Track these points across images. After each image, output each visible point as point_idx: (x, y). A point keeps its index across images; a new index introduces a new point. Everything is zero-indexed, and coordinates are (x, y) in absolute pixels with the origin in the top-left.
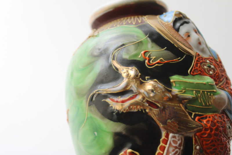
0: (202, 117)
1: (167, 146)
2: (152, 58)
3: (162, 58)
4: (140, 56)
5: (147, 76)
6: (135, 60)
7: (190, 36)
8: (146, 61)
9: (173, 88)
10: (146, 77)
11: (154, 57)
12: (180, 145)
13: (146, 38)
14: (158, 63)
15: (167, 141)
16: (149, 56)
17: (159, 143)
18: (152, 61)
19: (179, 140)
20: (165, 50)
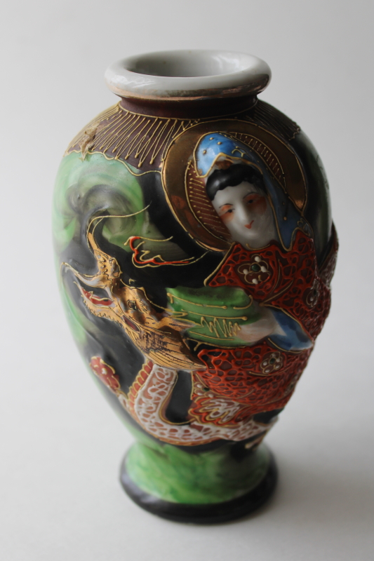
0: (212, 351)
1: (150, 376)
2: (143, 253)
3: (159, 256)
4: (125, 244)
5: (132, 278)
6: (118, 248)
7: (233, 211)
8: (134, 255)
9: (169, 306)
10: (130, 280)
11: (147, 252)
12: (169, 380)
13: (144, 211)
14: (150, 263)
15: (151, 370)
16: (141, 248)
17: (141, 368)
18: (143, 258)
19: (167, 374)
20: (170, 241)
